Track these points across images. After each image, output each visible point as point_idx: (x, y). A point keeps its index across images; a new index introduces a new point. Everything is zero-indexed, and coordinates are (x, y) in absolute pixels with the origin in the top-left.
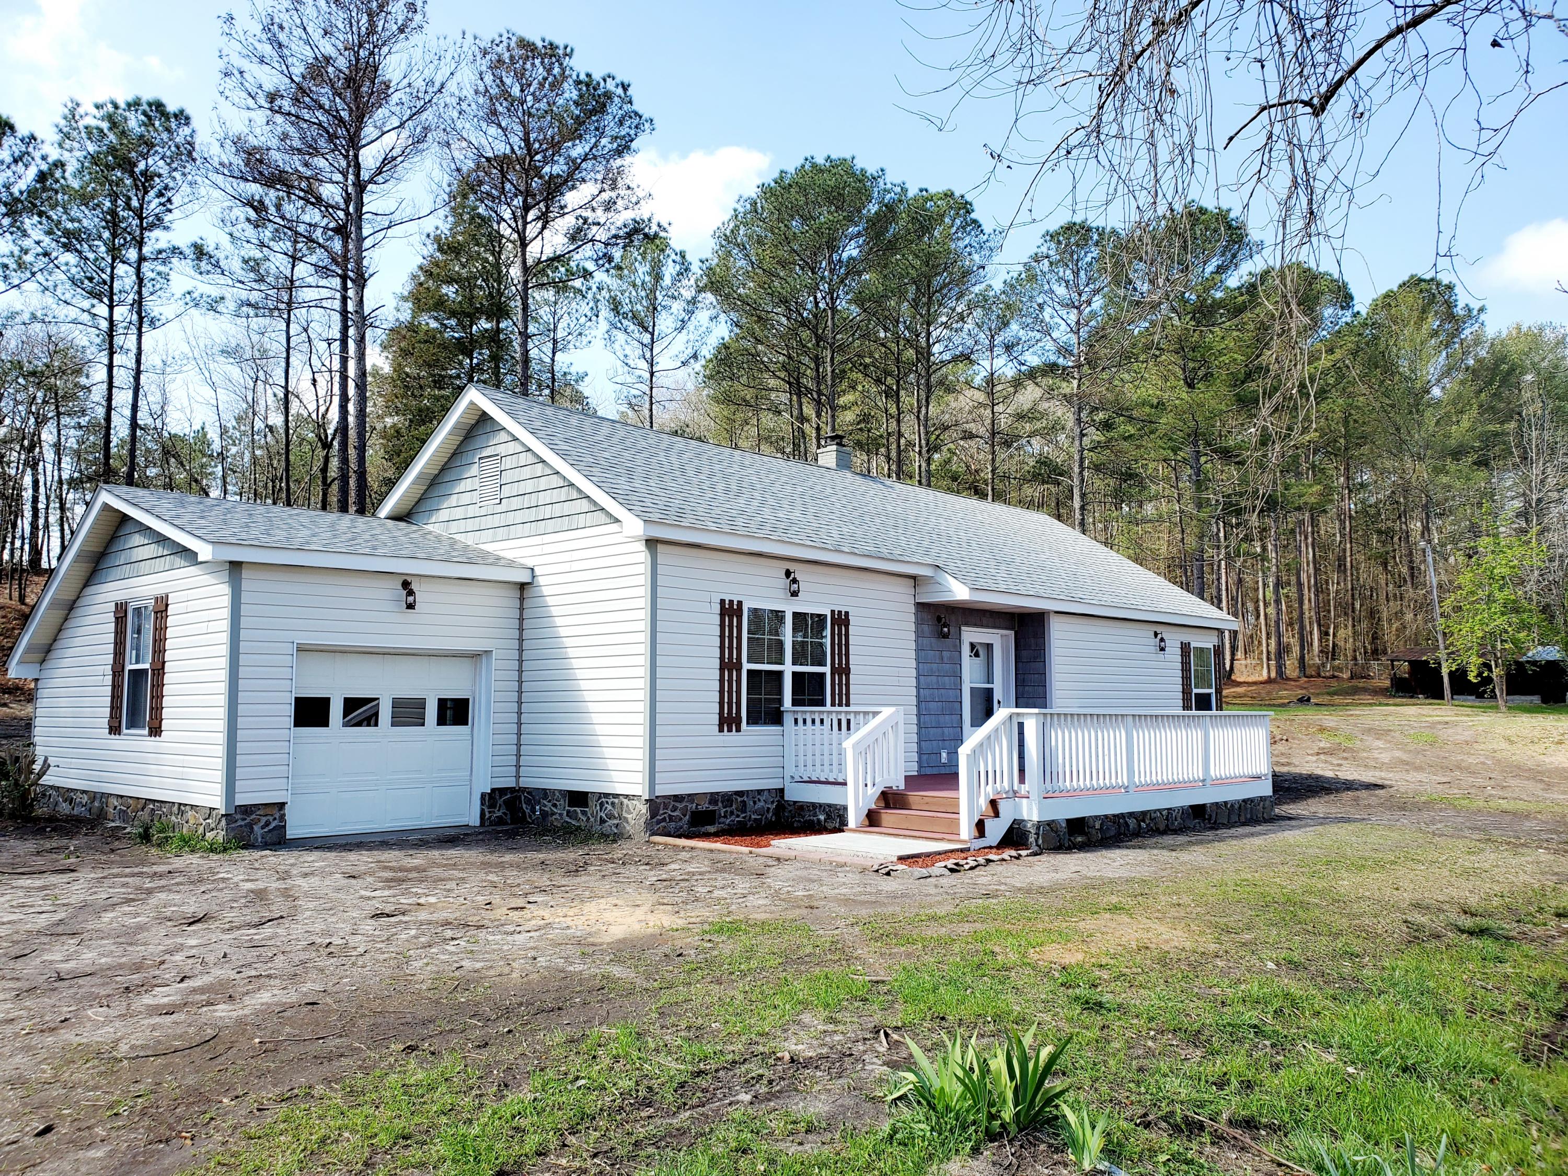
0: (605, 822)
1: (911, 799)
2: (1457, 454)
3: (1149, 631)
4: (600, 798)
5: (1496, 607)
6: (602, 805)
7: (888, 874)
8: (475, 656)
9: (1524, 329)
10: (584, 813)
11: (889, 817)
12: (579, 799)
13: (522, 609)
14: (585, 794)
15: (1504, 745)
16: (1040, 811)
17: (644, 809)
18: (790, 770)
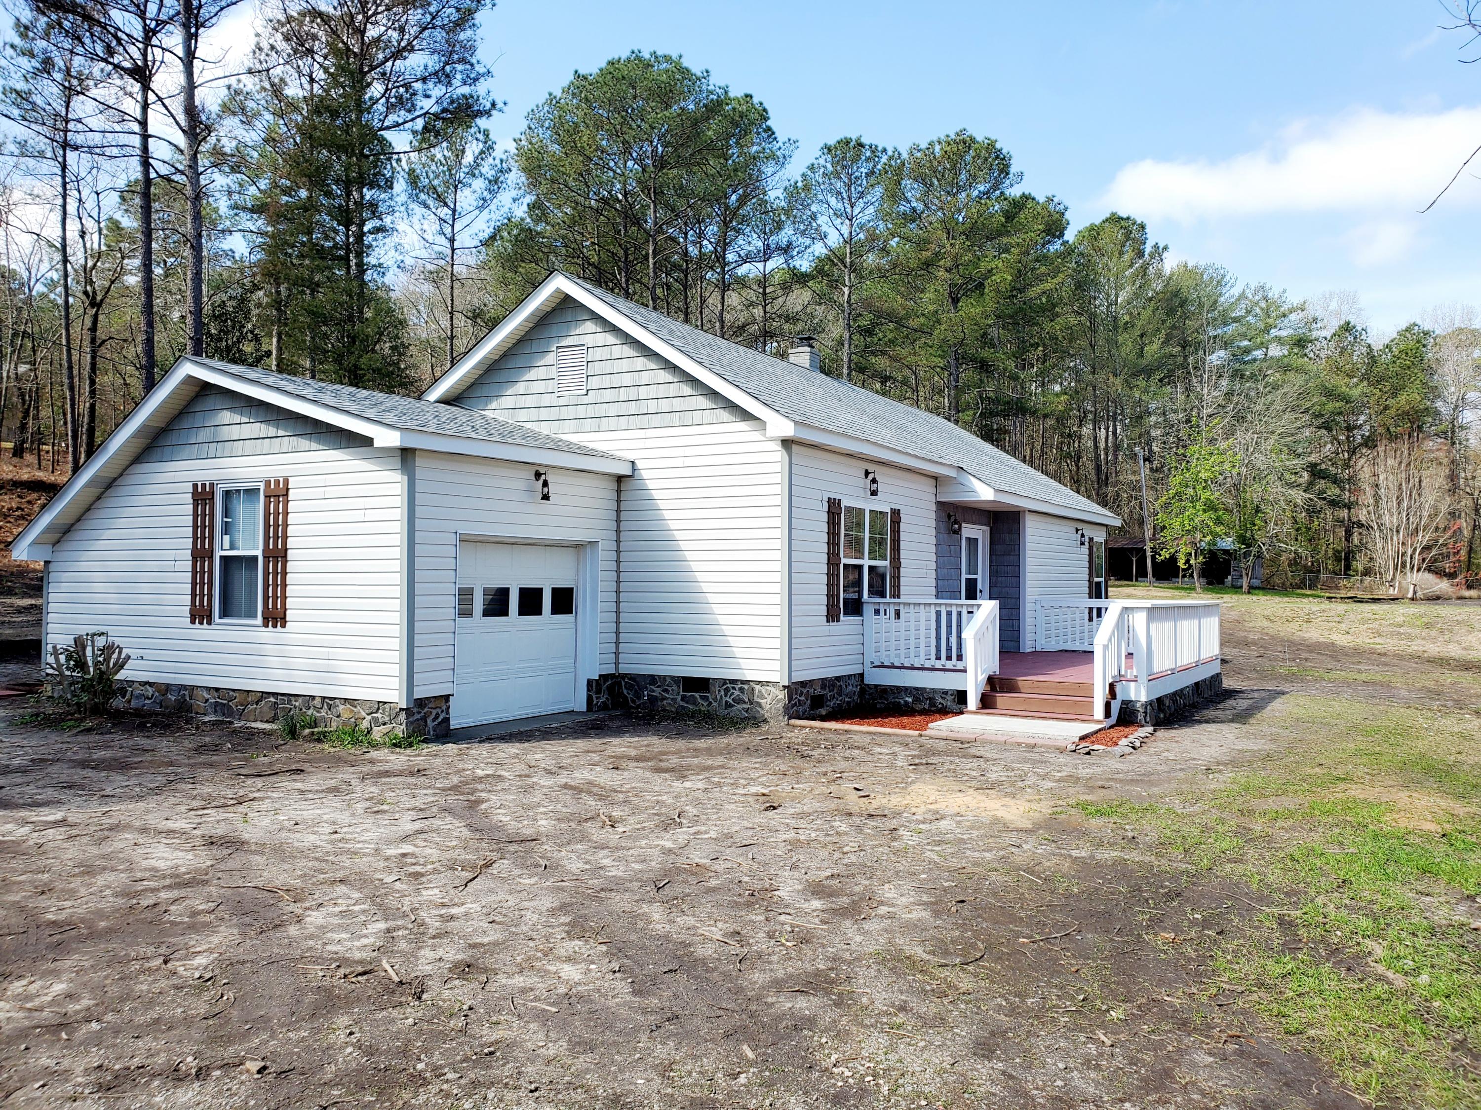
0: (731, 706)
1: (1020, 684)
2: (1147, 372)
3: (1070, 528)
4: (725, 683)
5: (1199, 505)
6: (727, 690)
7: (1088, 753)
8: (578, 547)
9: (1190, 265)
10: (705, 698)
11: (1002, 699)
12: (700, 685)
13: (619, 501)
14: (706, 680)
15: (1266, 624)
16: (1148, 693)
17: (782, 695)
18: (871, 656)
